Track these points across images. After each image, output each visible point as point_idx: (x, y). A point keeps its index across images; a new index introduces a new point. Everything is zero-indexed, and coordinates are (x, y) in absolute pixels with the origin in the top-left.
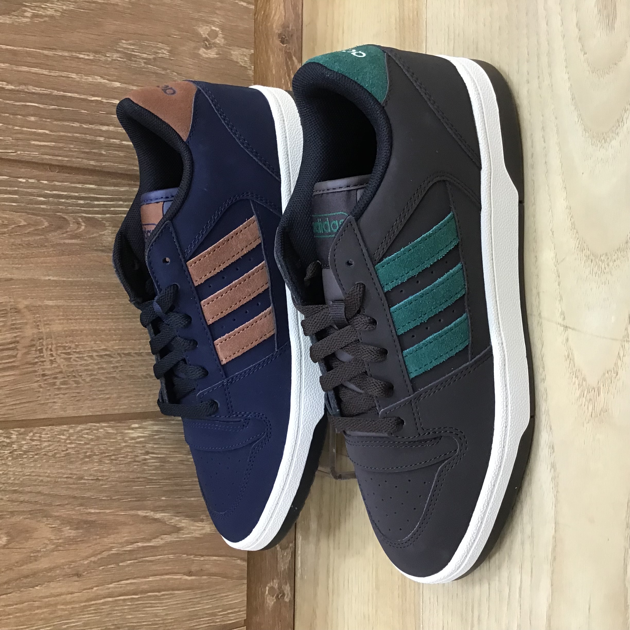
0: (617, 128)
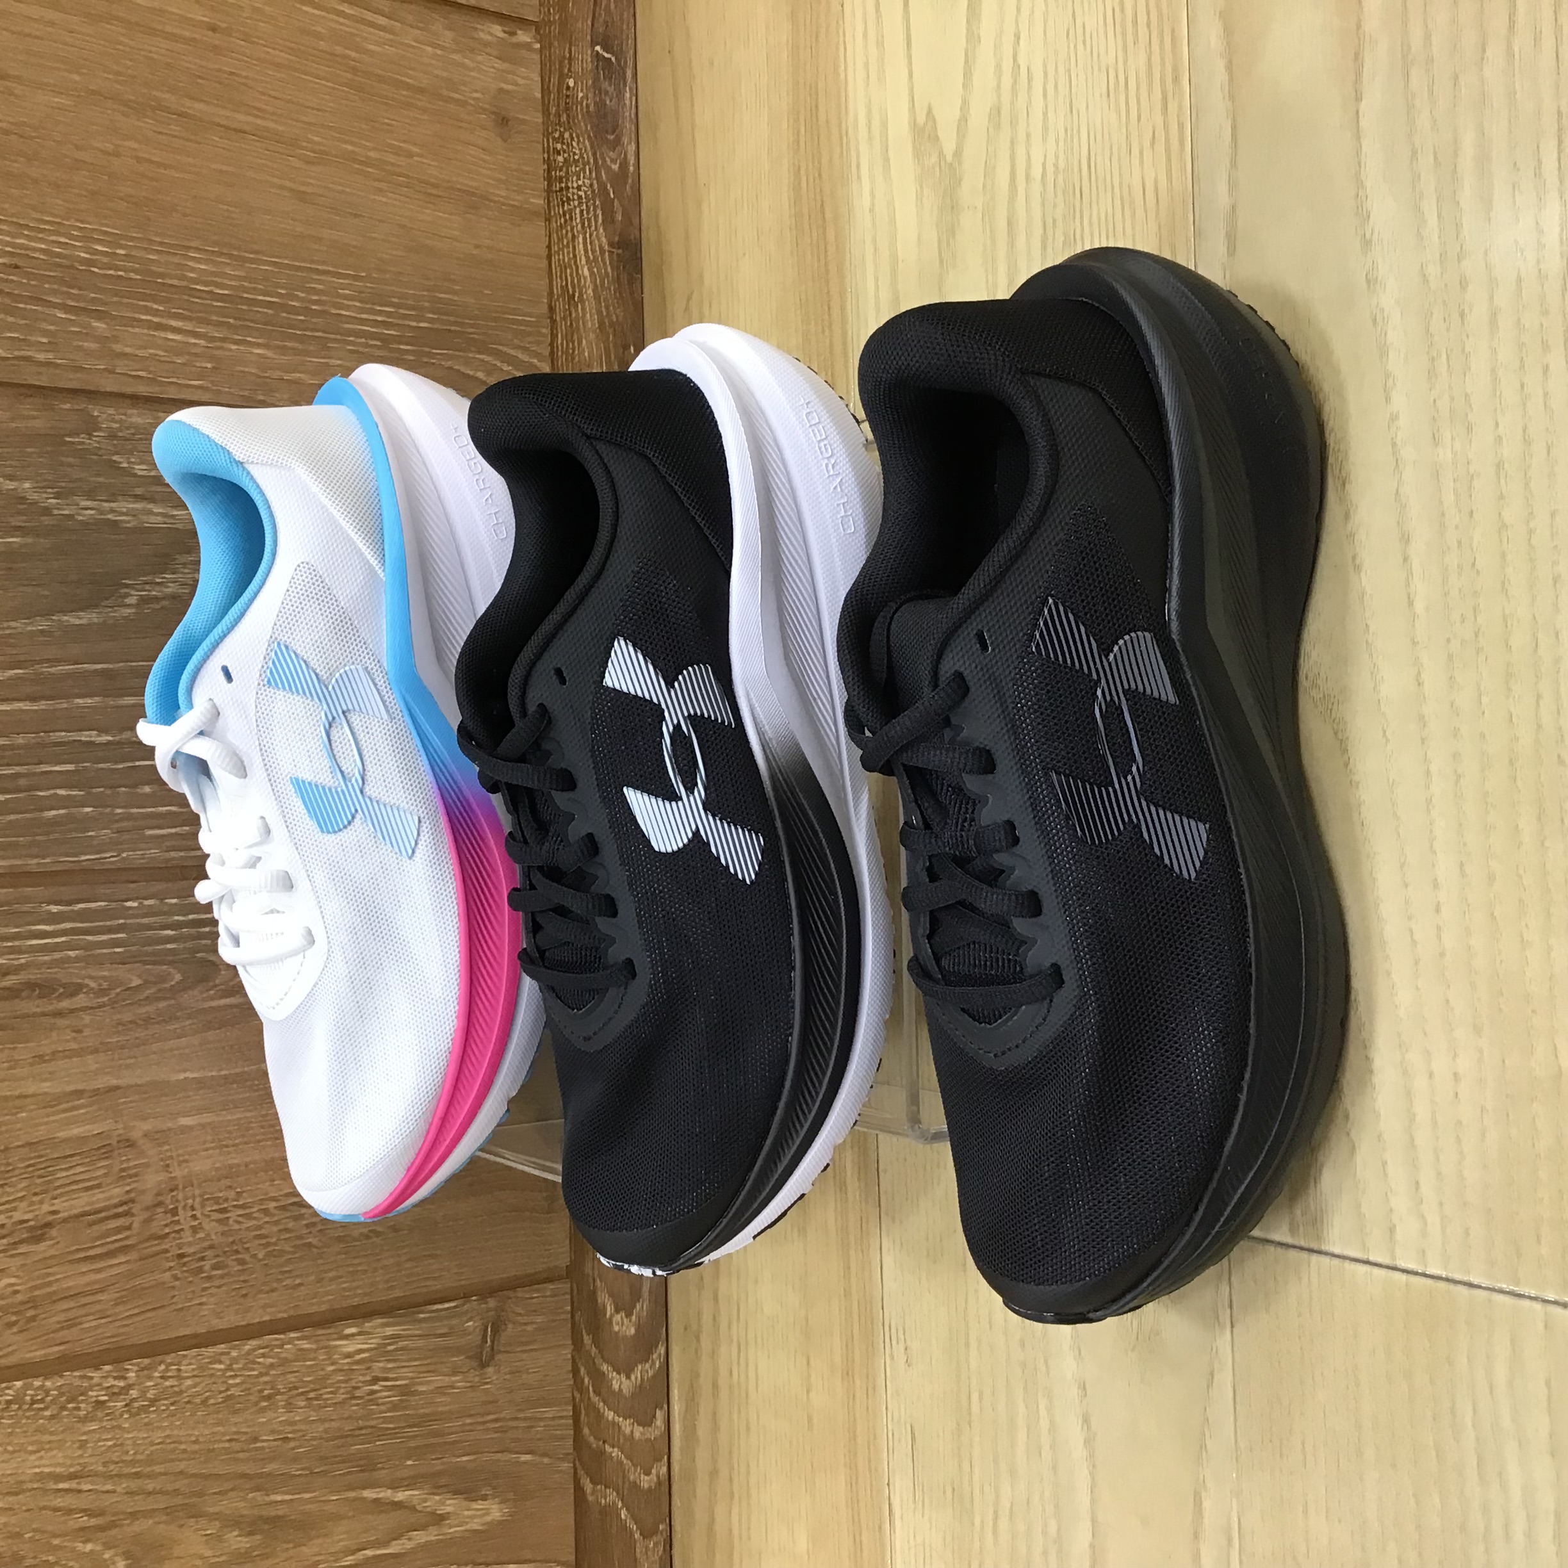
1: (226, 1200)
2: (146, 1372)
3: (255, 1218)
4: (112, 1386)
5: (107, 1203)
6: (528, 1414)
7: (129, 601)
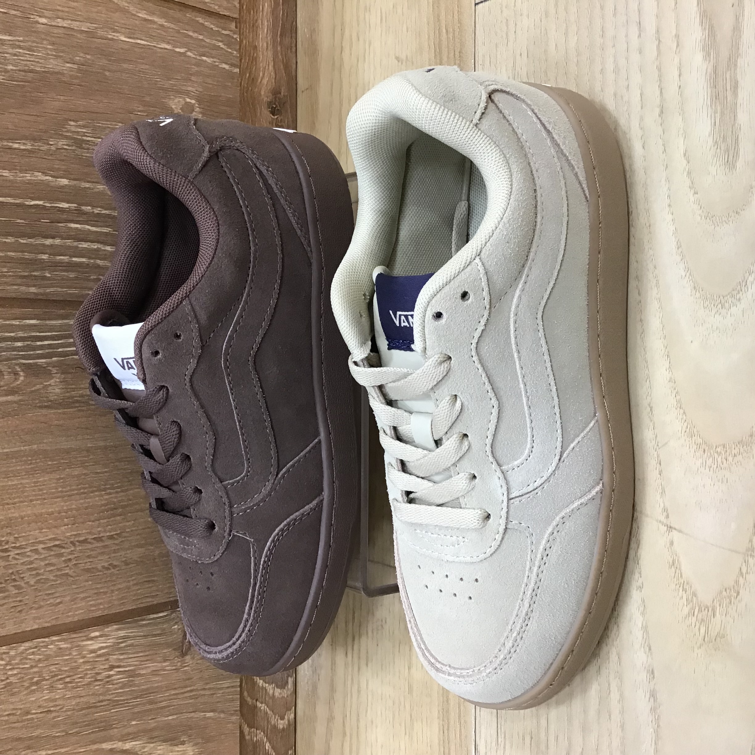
0: (739, 293)
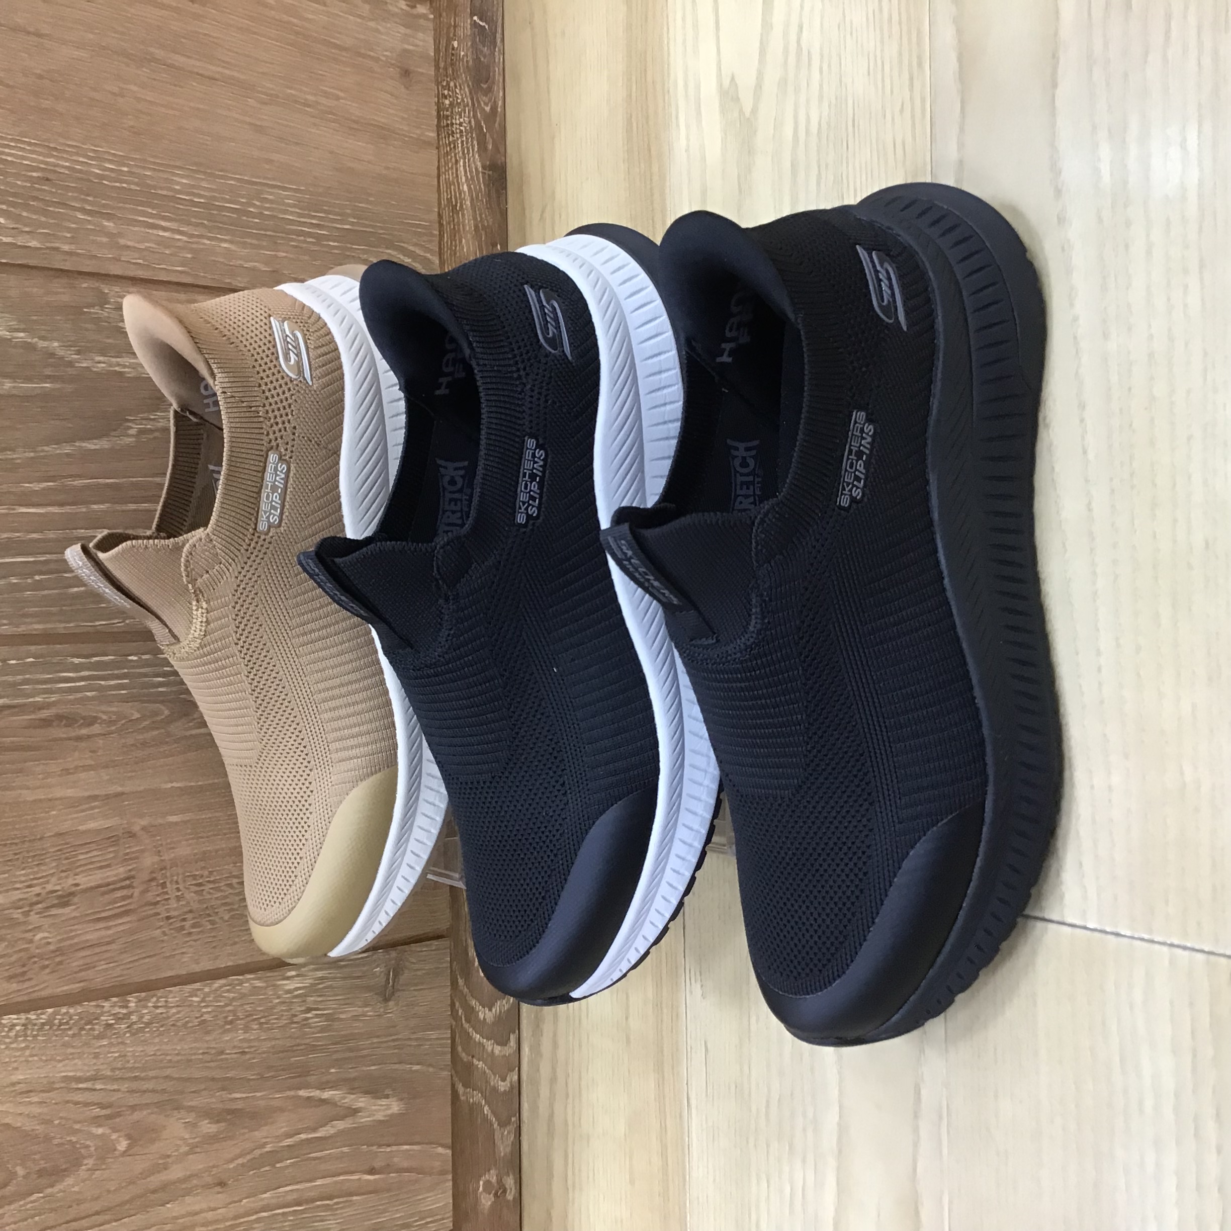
1: (202, 876)
2: (142, 1003)
3: (222, 891)
4: (119, 1013)
5: (115, 878)
6: (420, 1035)
7: (131, 432)
